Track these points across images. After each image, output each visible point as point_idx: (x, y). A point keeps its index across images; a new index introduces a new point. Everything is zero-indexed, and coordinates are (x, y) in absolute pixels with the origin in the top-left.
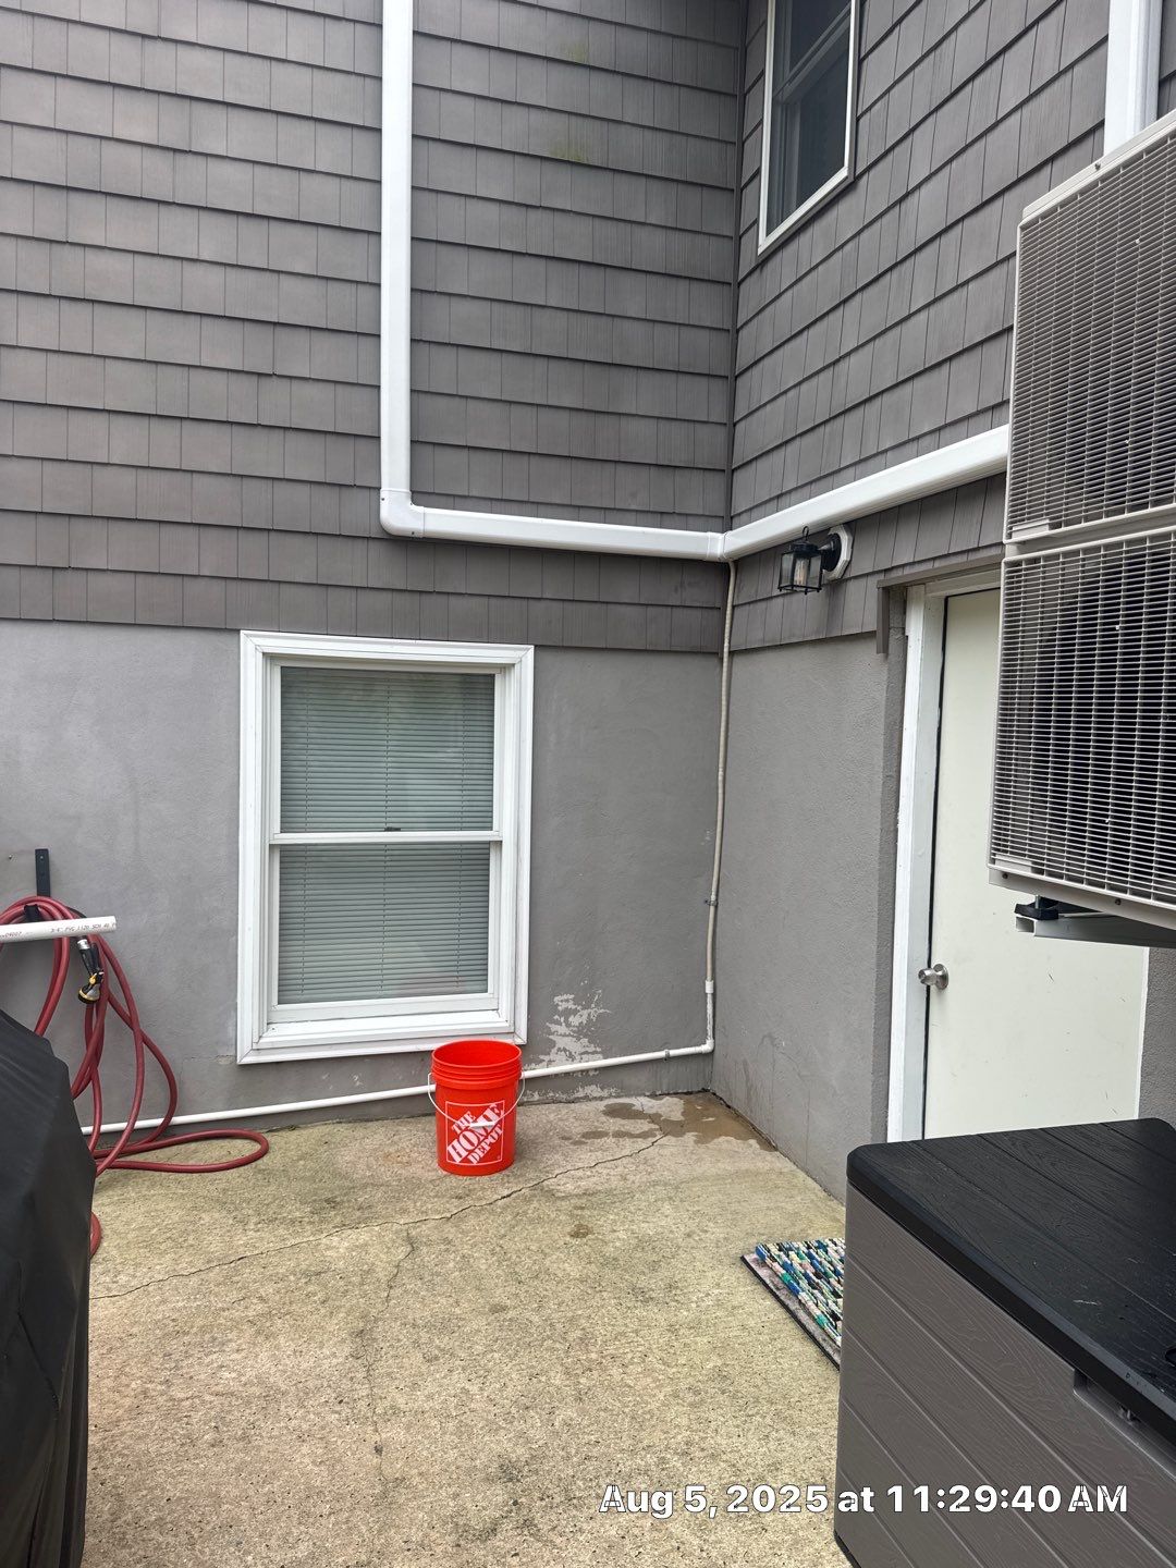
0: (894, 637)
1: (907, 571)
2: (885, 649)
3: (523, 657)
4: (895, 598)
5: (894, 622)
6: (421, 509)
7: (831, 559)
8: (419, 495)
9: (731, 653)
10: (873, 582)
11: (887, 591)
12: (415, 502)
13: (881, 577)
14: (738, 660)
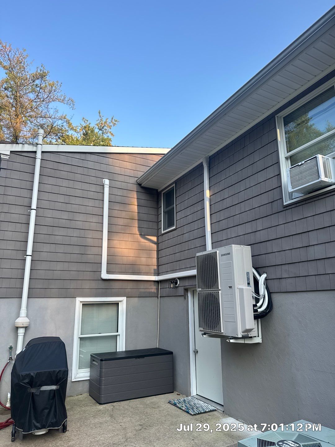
0: (186, 296)
1: (187, 287)
2: (185, 298)
3: (124, 299)
4: (186, 290)
5: (186, 294)
6: (108, 275)
7: (176, 283)
8: (108, 272)
9: (160, 297)
10: (183, 287)
11: (185, 289)
12: (107, 274)
13: (184, 287)
14: (161, 298)
